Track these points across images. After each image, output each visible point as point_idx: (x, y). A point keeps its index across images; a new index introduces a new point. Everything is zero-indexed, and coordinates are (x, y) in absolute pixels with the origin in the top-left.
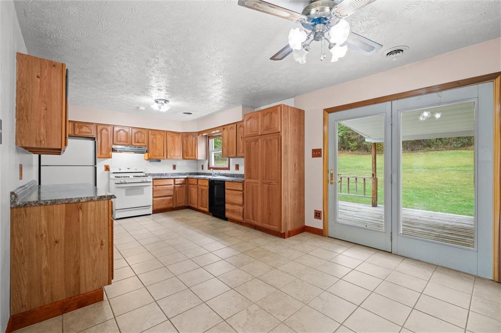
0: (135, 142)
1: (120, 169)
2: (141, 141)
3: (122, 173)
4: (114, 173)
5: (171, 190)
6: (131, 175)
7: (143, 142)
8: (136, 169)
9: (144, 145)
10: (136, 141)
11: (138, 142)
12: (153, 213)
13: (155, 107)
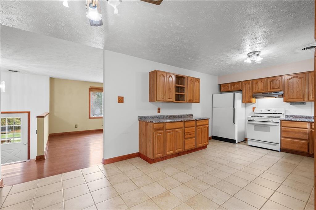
0: (270, 89)
1: (261, 111)
2: (276, 87)
3: (263, 113)
4: (257, 113)
5: (306, 134)
6: (266, 116)
7: (278, 88)
8: (275, 111)
9: (279, 90)
10: (272, 88)
11: (273, 89)
12: (280, 151)
13: (249, 61)
